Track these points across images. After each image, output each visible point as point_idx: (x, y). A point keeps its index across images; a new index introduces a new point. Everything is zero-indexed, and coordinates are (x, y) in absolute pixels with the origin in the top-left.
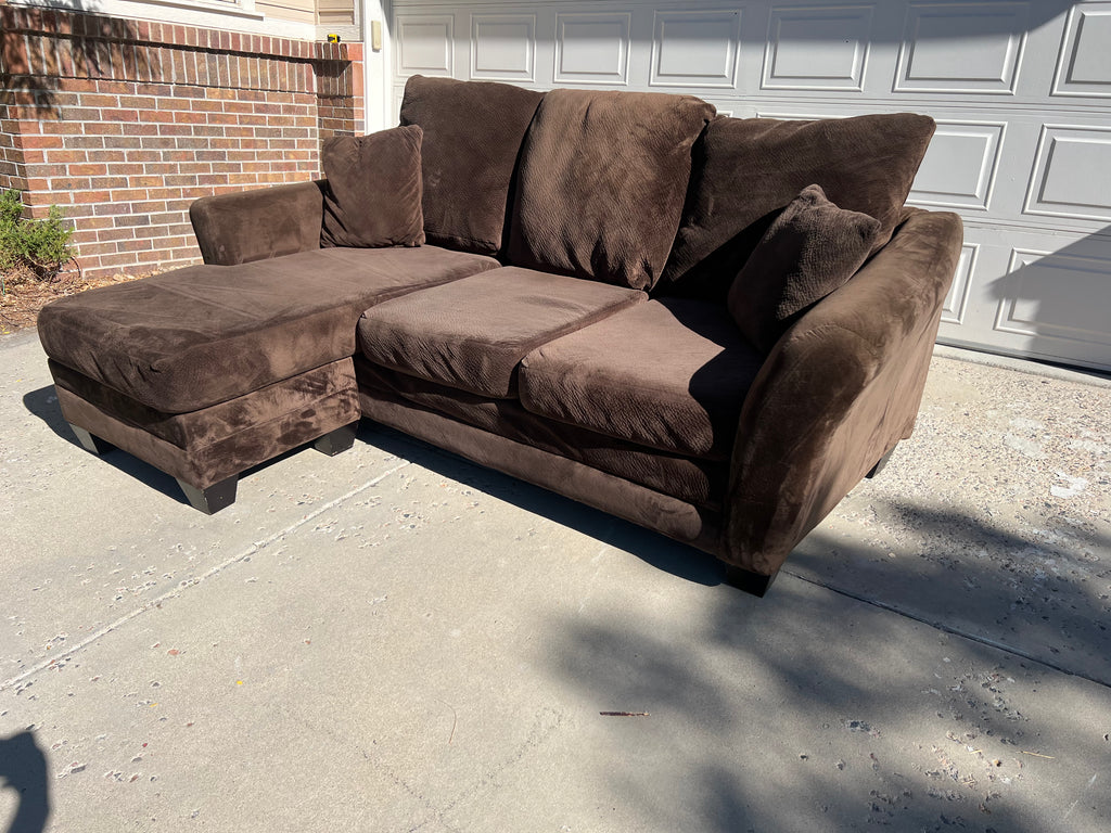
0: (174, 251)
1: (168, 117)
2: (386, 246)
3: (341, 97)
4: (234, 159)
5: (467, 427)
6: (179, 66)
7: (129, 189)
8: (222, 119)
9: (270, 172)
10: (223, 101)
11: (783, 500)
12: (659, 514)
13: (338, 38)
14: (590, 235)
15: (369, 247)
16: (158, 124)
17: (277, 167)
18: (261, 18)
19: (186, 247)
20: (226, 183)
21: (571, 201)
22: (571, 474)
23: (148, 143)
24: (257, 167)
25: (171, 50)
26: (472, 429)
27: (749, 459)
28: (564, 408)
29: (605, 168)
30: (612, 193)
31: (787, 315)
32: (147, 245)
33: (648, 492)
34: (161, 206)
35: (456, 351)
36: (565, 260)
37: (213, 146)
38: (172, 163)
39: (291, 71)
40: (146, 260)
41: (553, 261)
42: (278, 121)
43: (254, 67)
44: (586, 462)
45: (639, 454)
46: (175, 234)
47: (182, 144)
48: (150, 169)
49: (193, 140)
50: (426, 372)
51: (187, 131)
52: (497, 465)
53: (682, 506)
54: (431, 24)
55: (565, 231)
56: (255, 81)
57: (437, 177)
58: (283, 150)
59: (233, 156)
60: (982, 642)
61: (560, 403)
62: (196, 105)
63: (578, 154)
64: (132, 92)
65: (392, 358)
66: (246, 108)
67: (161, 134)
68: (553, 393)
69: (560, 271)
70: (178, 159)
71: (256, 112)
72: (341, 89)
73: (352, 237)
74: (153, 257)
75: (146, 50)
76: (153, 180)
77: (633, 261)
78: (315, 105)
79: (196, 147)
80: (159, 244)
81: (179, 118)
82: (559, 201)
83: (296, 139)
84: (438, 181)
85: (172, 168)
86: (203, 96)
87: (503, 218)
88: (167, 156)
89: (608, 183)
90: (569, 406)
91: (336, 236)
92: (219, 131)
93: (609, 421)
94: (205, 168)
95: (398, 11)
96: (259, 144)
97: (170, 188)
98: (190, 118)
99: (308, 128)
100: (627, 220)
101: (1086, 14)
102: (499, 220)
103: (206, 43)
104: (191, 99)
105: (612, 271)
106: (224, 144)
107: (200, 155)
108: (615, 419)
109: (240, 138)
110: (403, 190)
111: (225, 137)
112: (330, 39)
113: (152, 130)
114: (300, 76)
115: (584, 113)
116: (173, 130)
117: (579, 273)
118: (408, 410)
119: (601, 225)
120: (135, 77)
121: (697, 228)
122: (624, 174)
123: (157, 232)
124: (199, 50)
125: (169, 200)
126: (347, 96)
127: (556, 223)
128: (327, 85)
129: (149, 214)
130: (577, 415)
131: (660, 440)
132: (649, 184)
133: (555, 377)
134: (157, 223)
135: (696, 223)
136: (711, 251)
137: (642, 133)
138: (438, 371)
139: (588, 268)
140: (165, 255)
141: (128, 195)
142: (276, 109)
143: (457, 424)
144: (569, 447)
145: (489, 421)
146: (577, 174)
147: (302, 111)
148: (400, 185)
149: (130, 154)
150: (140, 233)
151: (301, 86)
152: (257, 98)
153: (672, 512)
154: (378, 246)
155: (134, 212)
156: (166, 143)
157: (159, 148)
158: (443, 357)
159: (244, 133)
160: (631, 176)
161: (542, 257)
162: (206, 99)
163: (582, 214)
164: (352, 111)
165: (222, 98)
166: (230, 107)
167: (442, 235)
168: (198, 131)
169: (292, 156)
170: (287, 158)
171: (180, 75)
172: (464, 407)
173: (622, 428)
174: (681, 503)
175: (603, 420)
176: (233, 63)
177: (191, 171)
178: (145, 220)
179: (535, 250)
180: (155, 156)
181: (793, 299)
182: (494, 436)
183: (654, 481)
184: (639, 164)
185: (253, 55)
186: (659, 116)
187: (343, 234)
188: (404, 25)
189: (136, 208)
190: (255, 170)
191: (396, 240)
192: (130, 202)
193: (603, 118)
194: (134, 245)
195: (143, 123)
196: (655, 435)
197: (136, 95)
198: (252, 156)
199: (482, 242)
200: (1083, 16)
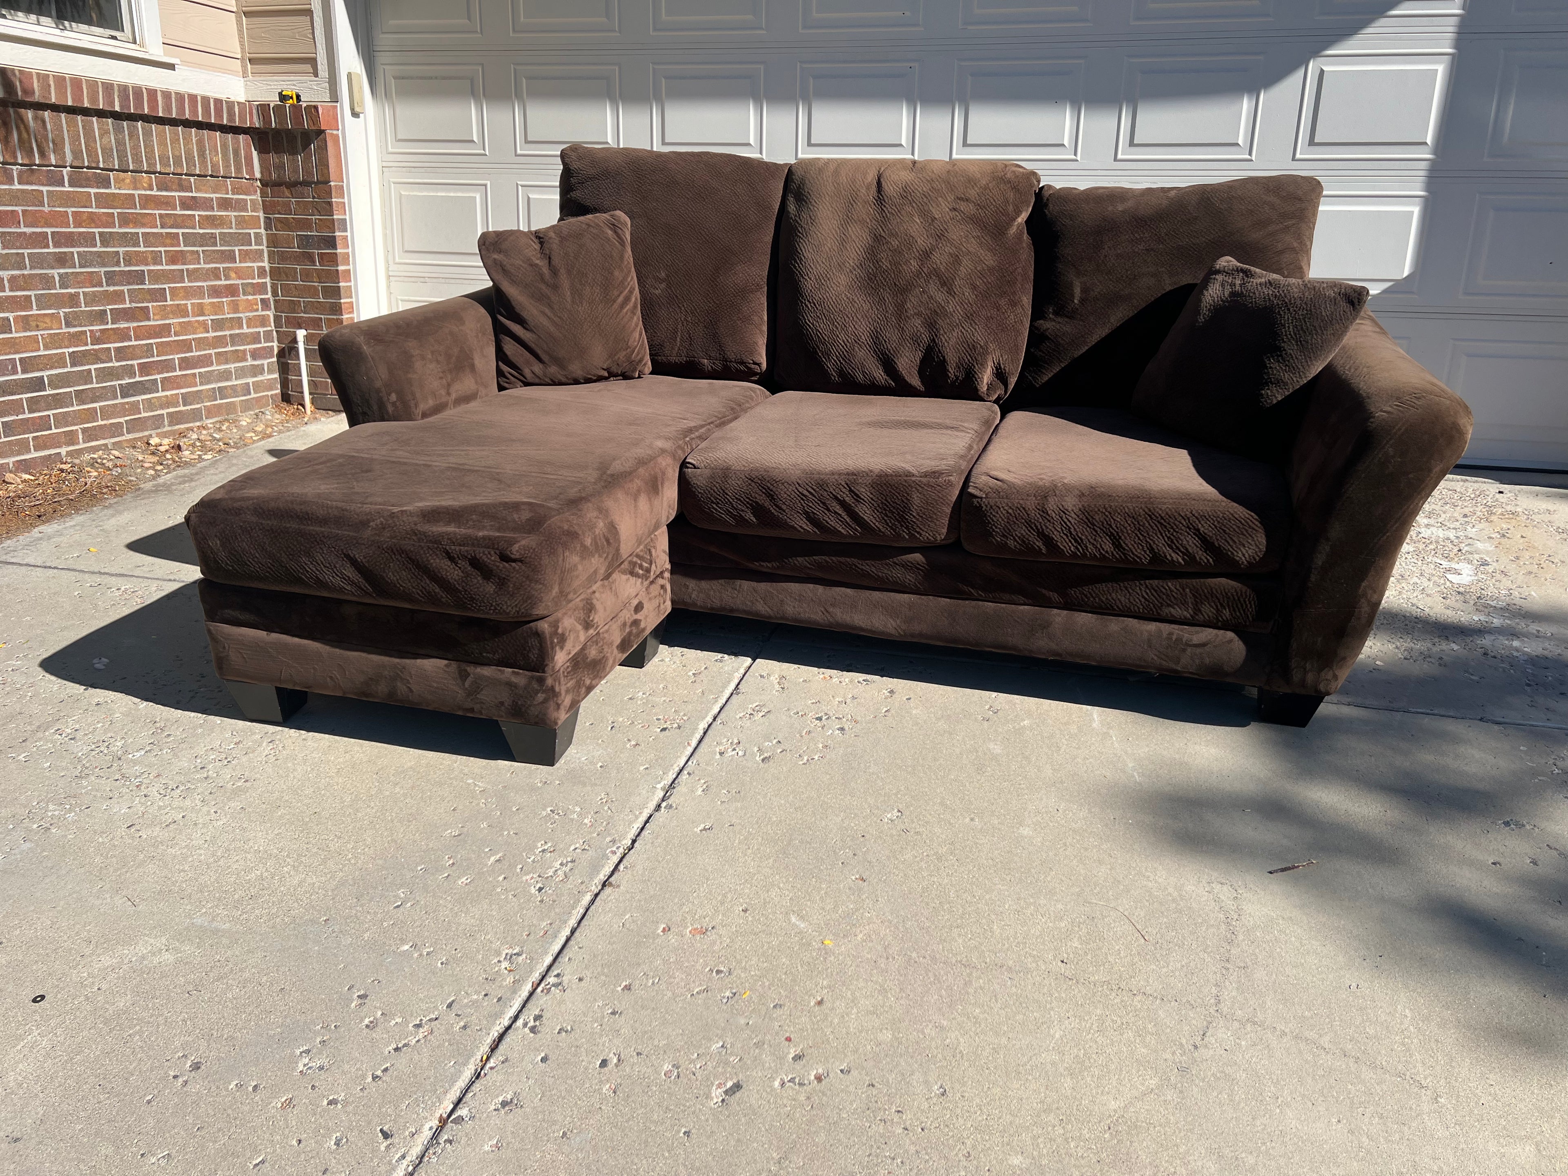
0: (84, 431)
1: (61, 219)
2: (600, 379)
3: (306, 183)
4: (156, 282)
5: (867, 593)
6: (75, 139)
7: (14, 335)
8: (137, 220)
9: (207, 301)
10: (136, 192)
11: (1363, 600)
12: (1184, 650)
13: (298, 97)
14: (915, 340)
15: (576, 382)
16: (49, 230)
17: (215, 292)
18: (171, 67)
19: (101, 423)
20: (149, 319)
21: (882, 300)
22: (1046, 625)
23: (38, 261)
24: (189, 293)
25: (63, 115)
26: (877, 595)
27: (1320, 559)
28: (1048, 541)
29: (926, 255)
30: (944, 284)
31: (1275, 402)
32: (44, 424)
33: (1166, 628)
34: (59, 361)
35: (864, 492)
36: (879, 375)
37: (128, 263)
38: (73, 291)
39: (224, 146)
40: (45, 447)
41: (860, 377)
42: (211, 221)
43: (175, 140)
44: (1070, 606)
45: (1155, 582)
46: (84, 403)
47: (85, 259)
48: (42, 302)
49: (99, 254)
50: (809, 527)
51: (89, 240)
52: (921, 635)
53: (1217, 635)
54: (444, 78)
55: (876, 338)
56: (178, 161)
57: (662, 281)
58: (221, 266)
59: (157, 277)
60: (1532, 725)
61: (1042, 535)
62: (103, 201)
63: (878, 239)
64: (11, 181)
65: (749, 516)
66: (167, 203)
67: (55, 246)
68: (1029, 524)
69: (872, 389)
70: (81, 284)
71: (182, 208)
72: (307, 171)
73: (553, 370)
74: (53, 442)
75: (30, 114)
76: (47, 320)
77: (983, 365)
78: (257, 197)
79: (104, 265)
80: (62, 420)
81: (79, 220)
82: (862, 302)
83: (236, 249)
84: (663, 286)
85: (73, 300)
86: (108, 186)
87: (765, 328)
88: (65, 281)
89: (936, 273)
90: (1056, 536)
91: (527, 372)
92: (133, 240)
93: (1117, 545)
94: (118, 297)
95: (382, 59)
96: (189, 257)
97: (72, 330)
98: (93, 219)
99: (252, 231)
100: (969, 317)
101: (1325, 68)
102: (761, 331)
103: (112, 103)
104: (93, 191)
105: (953, 382)
106: (142, 259)
107: (111, 278)
108: (1129, 542)
109: (162, 249)
110: (621, 299)
111: (142, 249)
112: (283, 98)
113: (40, 240)
114: (236, 153)
115: (874, 188)
116: (70, 240)
117: (902, 389)
118: (763, 586)
119: (931, 325)
120: (16, 157)
121: (1059, 319)
122: (956, 260)
123: (58, 401)
124: (101, 114)
125: (71, 350)
126: (318, 183)
127: (863, 329)
128: (280, 167)
129: (45, 374)
130: (1067, 546)
131: (1192, 558)
132: (991, 270)
133: (1031, 504)
134: (56, 388)
135: (1056, 313)
136: (1090, 345)
137: (968, 208)
138: (832, 522)
139: (915, 381)
140: (71, 439)
141: (15, 344)
142: (206, 204)
143: (849, 591)
144: (1044, 591)
145: (910, 578)
146: (885, 264)
147: (241, 206)
148: (616, 293)
149: (12, 279)
150: (34, 405)
151: (238, 169)
152: (182, 188)
153: (1203, 645)
154: (588, 381)
155: (23, 372)
156: (62, 260)
157: (53, 268)
158: (843, 504)
159: (168, 241)
160: (966, 263)
161: (841, 373)
162: (113, 190)
163: (900, 312)
164: (330, 204)
165: (135, 188)
166: (147, 201)
167: (674, 359)
168: (106, 239)
169: (233, 275)
170: (227, 278)
171: (77, 154)
172: (868, 566)
173: (1139, 552)
174: (1215, 631)
175: (1108, 546)
176: (148, 134)
177: (99, 303)
178: (38, 384)
179: (831, 367)
180: (47, 282)
181: (1279, 383)
182: (913, 597)
183: (1177, 612)
184: (973, 246)
185: (173, 122)
186: (986, 188)
187: (537, 368)
188: (395, 78)
189: (27, 365)
190: (186, 298)
191: (614, 369)
192: (17, 356)
193: (906, 193)
194: (26, 426)
195: (29, 230)
196: (1186, 553)
197: (17, 186)
198: (178, 276)
199: (742, 363)
200: (1322, 71)
